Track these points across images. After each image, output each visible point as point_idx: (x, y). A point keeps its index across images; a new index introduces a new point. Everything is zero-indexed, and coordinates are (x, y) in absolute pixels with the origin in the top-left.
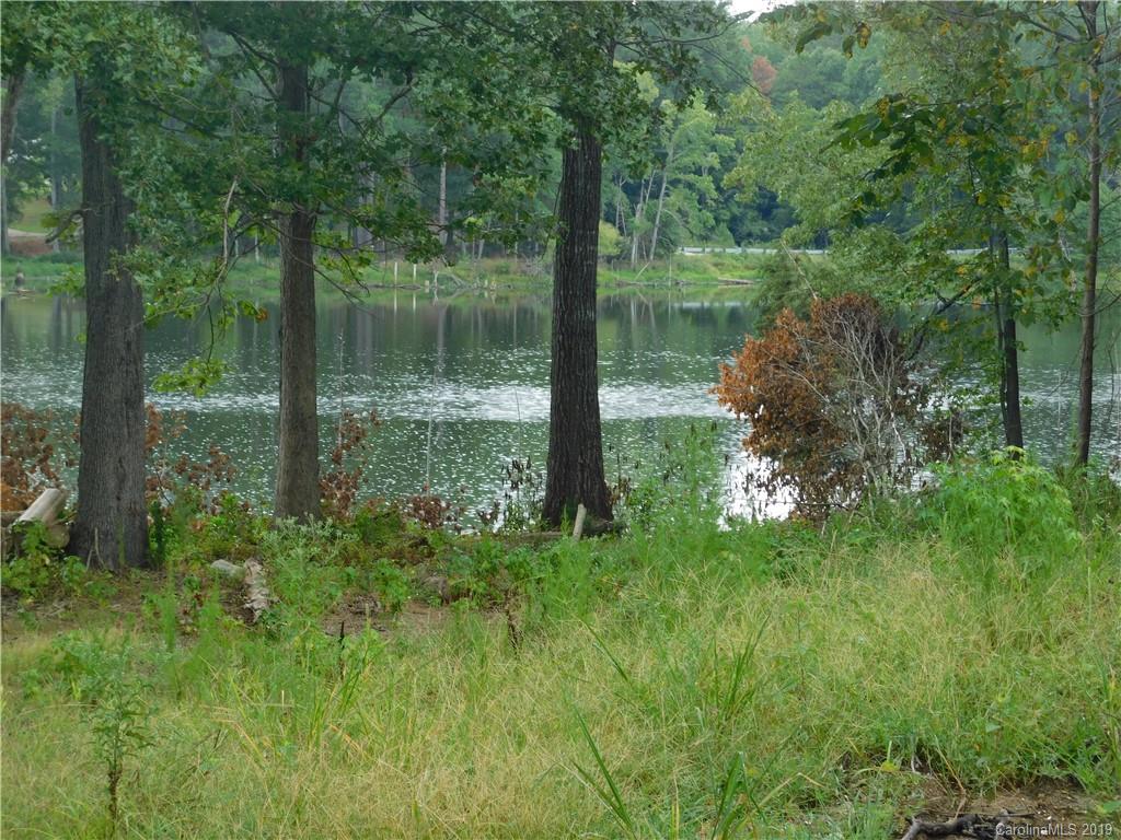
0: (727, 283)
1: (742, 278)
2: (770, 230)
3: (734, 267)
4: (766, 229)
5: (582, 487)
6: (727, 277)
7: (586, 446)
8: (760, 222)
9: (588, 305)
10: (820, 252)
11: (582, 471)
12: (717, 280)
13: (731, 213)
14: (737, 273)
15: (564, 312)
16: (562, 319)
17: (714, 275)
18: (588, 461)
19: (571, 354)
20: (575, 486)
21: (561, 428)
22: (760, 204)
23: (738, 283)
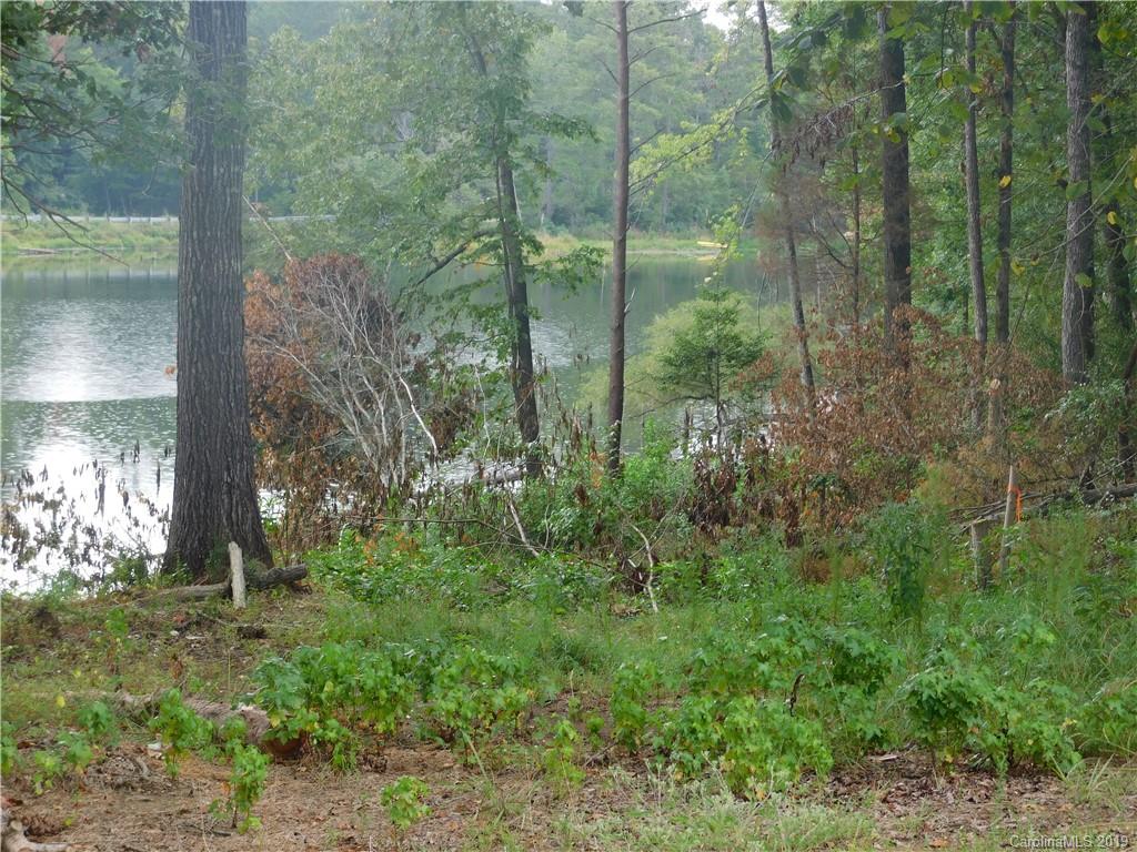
0: (28, 252)
1: (42, 246)
2: (68, 197)
3: (34, 235)
4: (63, 195)
5: (229, 517)
6: (27, 246)
7: (234, 457)
8: (57, 188)
9: (233, 253)
10: (124, 219)
11: (230, 493)
12: (15, 249)
13: (27, 178)
14: (37, 242)
15: (199, 264)
16: (196, 273)
17: (13, 244)
18: (237, 480)
19: (210, 326)
20: (220, 515)
21: (197, 430)
22: (55, 169)
23: (40, 253)
